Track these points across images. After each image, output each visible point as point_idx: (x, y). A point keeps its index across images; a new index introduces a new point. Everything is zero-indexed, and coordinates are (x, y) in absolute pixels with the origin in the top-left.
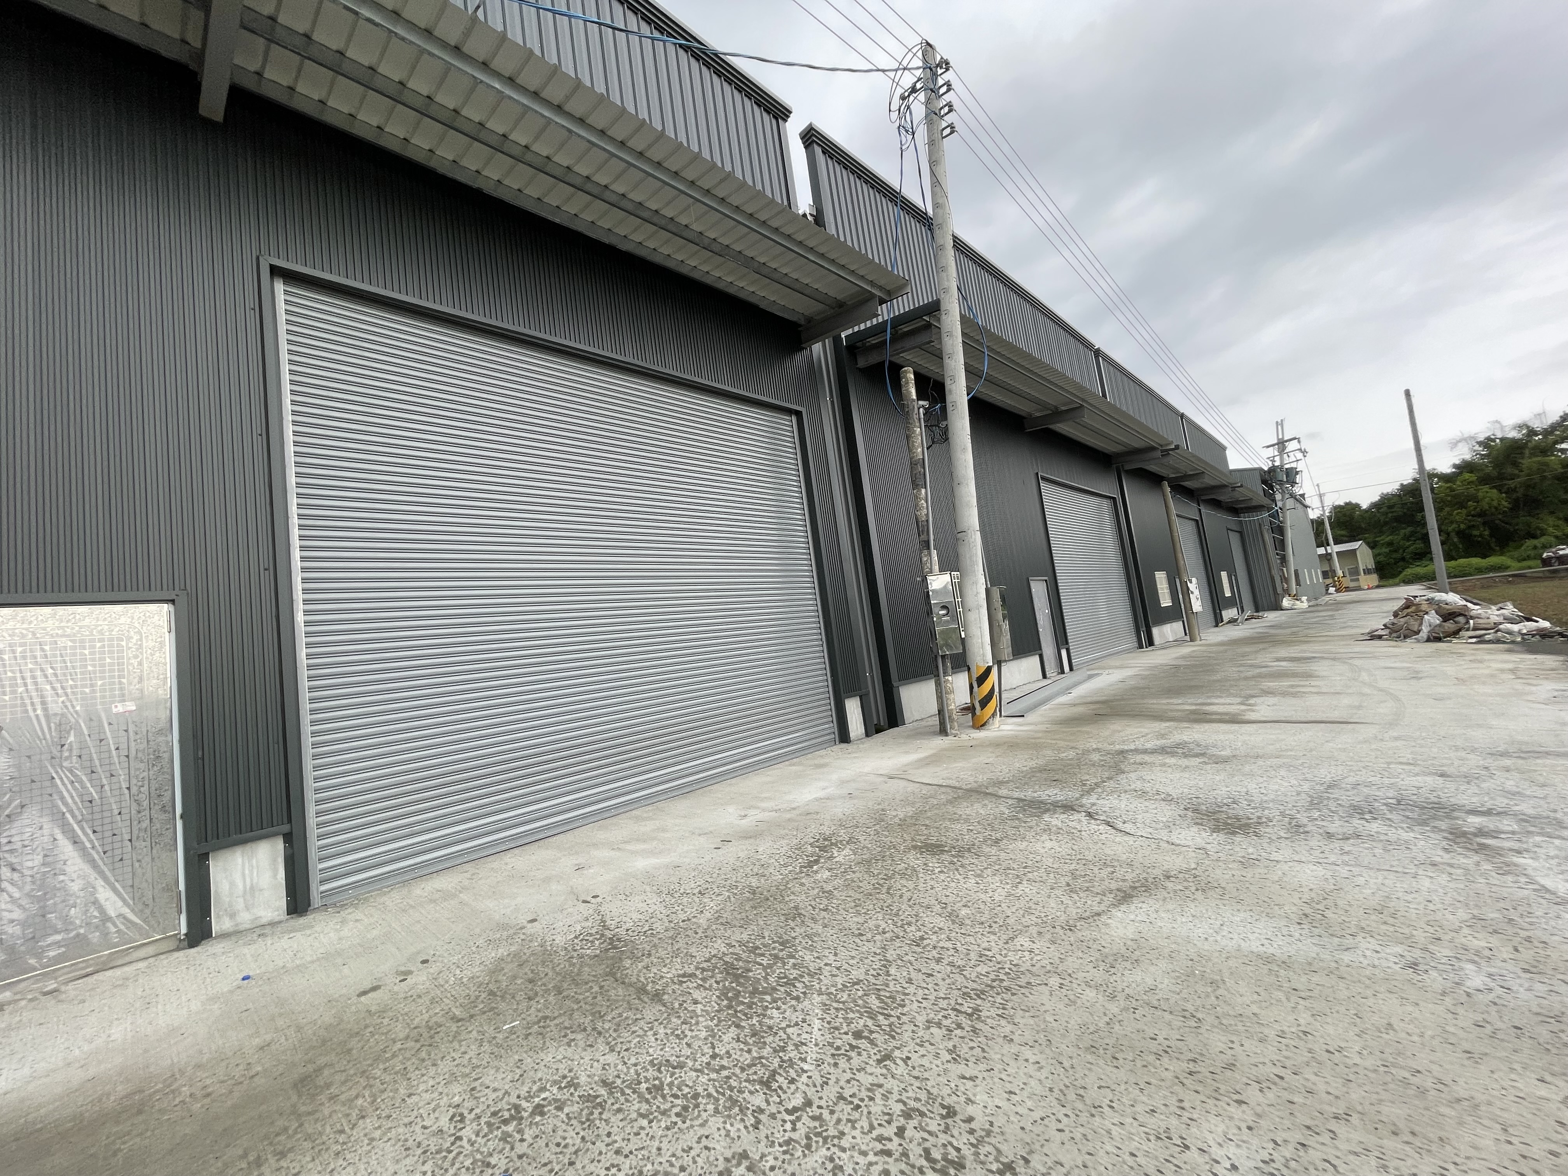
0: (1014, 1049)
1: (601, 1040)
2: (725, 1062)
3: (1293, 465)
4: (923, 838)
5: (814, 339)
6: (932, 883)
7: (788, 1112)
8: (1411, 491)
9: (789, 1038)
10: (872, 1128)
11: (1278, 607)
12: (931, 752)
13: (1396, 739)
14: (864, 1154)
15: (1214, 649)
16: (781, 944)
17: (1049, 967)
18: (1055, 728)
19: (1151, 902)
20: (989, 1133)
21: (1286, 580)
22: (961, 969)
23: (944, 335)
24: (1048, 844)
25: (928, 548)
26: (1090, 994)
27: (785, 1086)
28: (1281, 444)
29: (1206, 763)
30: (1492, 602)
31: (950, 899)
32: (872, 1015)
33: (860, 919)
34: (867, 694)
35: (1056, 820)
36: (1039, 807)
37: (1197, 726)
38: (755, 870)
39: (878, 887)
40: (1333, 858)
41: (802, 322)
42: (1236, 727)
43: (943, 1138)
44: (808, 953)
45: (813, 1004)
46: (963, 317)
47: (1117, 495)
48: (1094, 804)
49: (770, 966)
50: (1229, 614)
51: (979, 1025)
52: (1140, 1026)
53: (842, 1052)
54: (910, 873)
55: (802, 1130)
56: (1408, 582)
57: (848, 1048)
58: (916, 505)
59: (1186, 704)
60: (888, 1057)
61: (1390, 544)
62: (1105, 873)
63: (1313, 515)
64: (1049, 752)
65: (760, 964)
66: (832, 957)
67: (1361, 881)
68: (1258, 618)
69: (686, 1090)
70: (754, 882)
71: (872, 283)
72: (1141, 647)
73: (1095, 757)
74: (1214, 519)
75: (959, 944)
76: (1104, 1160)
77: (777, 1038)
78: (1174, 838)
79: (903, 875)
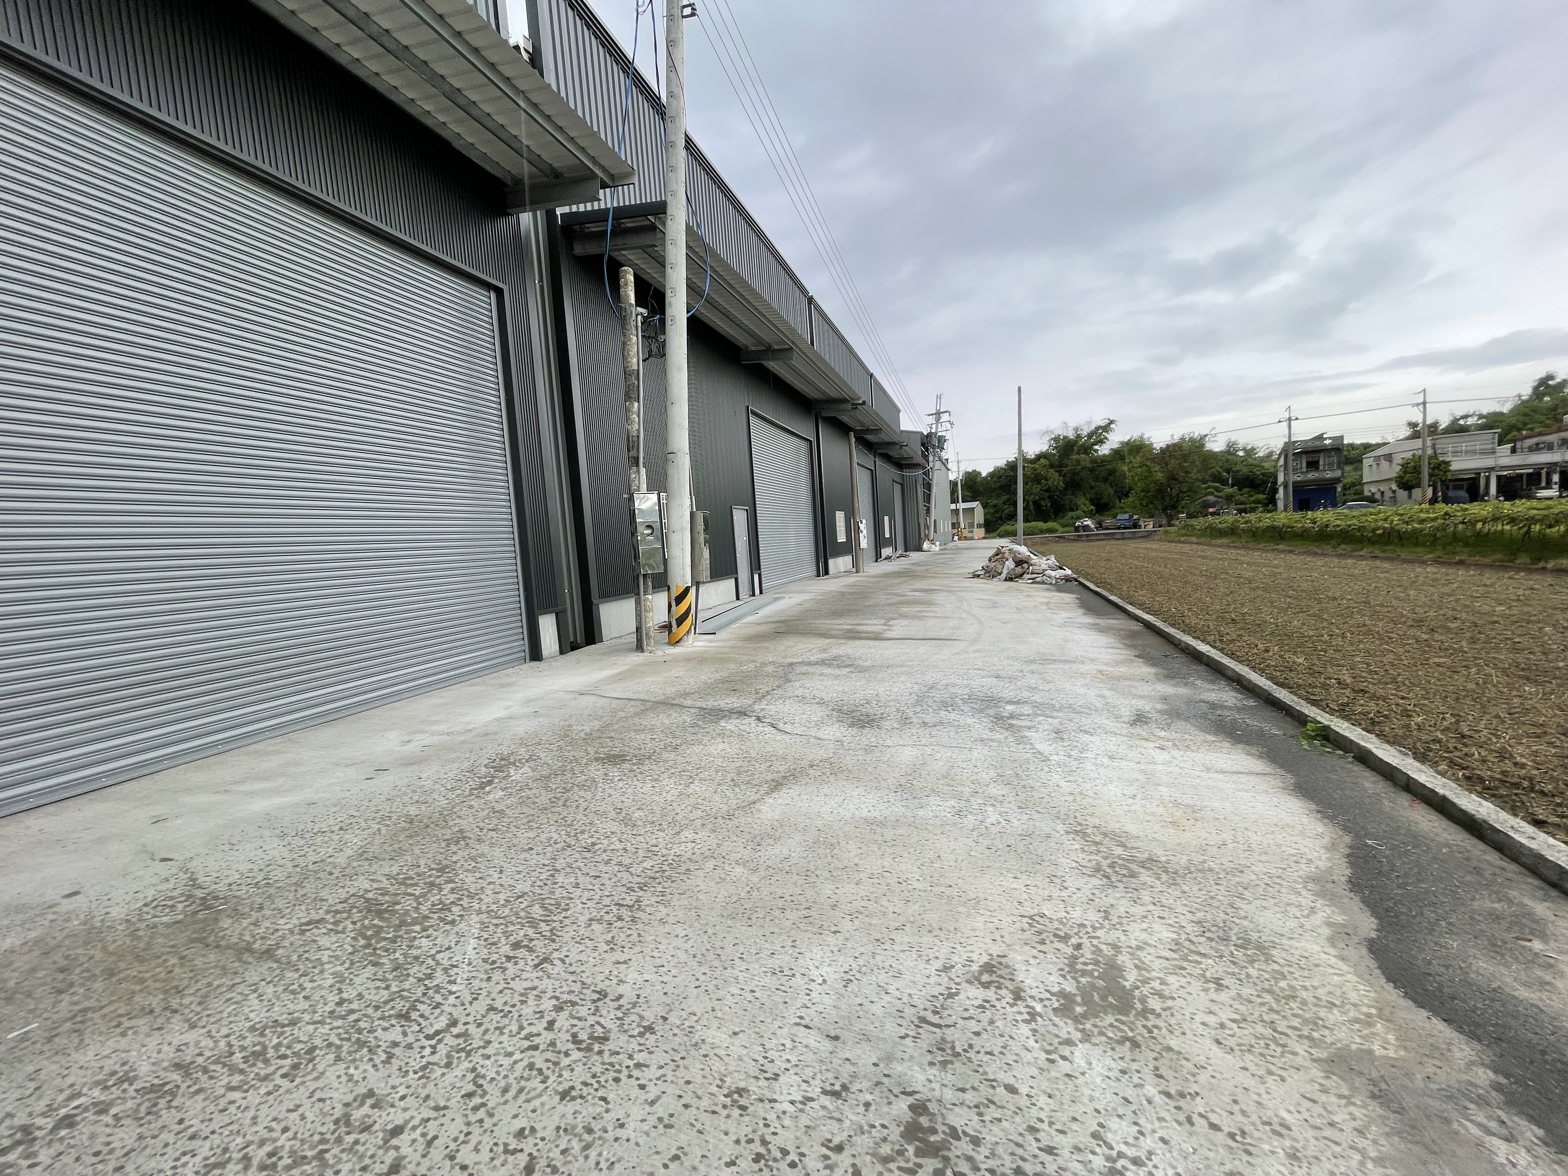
0: (668, 928)
1: (177, 1016)
2: (355, 1006)
3: (944, 434)
4: (606, 750)
5: (521, 206)
6: (610, 791)
7: (428, 1037)
8: (1012, 467)
9: (438, 963)
10: (521, 1028)
11: (919, 549)
12: (624, 668)
13: (976, 651)
14: (510, 1054)
15: (872, 580)
16: (438, 870)
17: (707, 854)
18: (741, 644)
19: (796, 787)
20: (634, 1005)
21: (927, 527)
22: (628, 868)
23: (668, 242)
24: (721, 746)
25: (638, 465)
26: (739, 870)
27: (427, 1014)
28: (938, 414)
29: (852, 672)
30: (1044, 554)
31: (626, 804)
32: (533, 923)
33: (531, 834)
34: (565, 611)
35: (730, 725)
36: (718, 714)
37: (850, 642)
38: (416, 798)
39: (553, 801)
40: (924, 741)
41: (509, 182)
42: (877, 643)
43: (591, 1020)
44: (469, 875)
45: (470, 925)
46: (688, 228)
47: (813, 439)
48: (763, 710)
49: (423, 895)
50: (886, 551)
51: (638, 914)
52: (772, 889)
53: (498, 965)
54: (590, 785)
55: (442, 1049)
56: (1001, 536)
57: (504, 959)
58: (628, 419)
59: (844, 624)
60: (546, 960)
61: (995, 506)
62: (764, 767)
63: (952, 477)
64: (733, 666)
65: (413, 895)
66: (496, 875)
67: (938, 756)
68: (905, 556)
69: (298, 1047)
70: (413, 811)
71: (593, 159)
72: (818, 575)
73: (770, 669)
74: (886, 472)
75: (629, 844)
76: (729, 1001)
77: (425, 966)
78: (820, 734)
79: (581, 786)
